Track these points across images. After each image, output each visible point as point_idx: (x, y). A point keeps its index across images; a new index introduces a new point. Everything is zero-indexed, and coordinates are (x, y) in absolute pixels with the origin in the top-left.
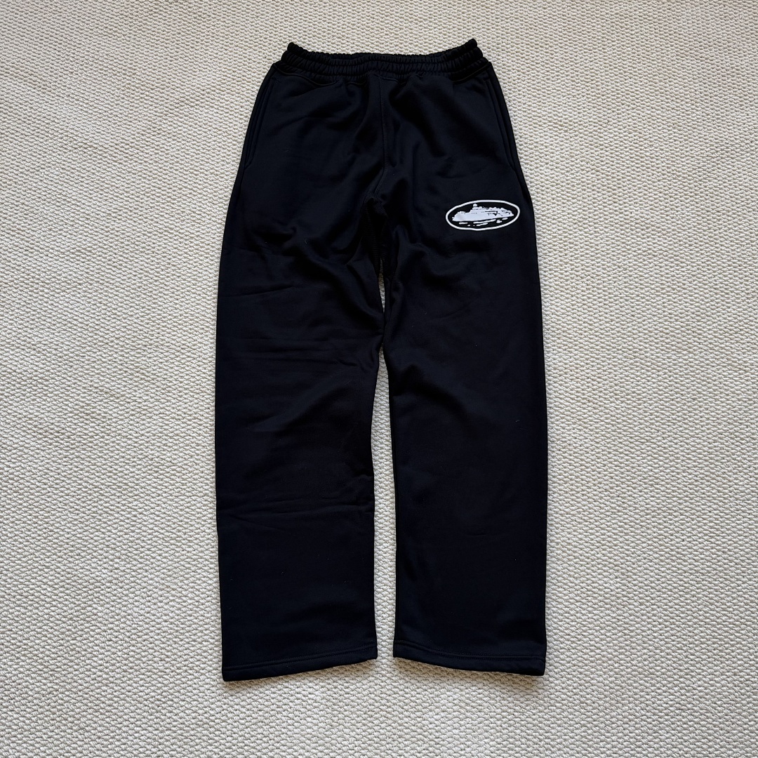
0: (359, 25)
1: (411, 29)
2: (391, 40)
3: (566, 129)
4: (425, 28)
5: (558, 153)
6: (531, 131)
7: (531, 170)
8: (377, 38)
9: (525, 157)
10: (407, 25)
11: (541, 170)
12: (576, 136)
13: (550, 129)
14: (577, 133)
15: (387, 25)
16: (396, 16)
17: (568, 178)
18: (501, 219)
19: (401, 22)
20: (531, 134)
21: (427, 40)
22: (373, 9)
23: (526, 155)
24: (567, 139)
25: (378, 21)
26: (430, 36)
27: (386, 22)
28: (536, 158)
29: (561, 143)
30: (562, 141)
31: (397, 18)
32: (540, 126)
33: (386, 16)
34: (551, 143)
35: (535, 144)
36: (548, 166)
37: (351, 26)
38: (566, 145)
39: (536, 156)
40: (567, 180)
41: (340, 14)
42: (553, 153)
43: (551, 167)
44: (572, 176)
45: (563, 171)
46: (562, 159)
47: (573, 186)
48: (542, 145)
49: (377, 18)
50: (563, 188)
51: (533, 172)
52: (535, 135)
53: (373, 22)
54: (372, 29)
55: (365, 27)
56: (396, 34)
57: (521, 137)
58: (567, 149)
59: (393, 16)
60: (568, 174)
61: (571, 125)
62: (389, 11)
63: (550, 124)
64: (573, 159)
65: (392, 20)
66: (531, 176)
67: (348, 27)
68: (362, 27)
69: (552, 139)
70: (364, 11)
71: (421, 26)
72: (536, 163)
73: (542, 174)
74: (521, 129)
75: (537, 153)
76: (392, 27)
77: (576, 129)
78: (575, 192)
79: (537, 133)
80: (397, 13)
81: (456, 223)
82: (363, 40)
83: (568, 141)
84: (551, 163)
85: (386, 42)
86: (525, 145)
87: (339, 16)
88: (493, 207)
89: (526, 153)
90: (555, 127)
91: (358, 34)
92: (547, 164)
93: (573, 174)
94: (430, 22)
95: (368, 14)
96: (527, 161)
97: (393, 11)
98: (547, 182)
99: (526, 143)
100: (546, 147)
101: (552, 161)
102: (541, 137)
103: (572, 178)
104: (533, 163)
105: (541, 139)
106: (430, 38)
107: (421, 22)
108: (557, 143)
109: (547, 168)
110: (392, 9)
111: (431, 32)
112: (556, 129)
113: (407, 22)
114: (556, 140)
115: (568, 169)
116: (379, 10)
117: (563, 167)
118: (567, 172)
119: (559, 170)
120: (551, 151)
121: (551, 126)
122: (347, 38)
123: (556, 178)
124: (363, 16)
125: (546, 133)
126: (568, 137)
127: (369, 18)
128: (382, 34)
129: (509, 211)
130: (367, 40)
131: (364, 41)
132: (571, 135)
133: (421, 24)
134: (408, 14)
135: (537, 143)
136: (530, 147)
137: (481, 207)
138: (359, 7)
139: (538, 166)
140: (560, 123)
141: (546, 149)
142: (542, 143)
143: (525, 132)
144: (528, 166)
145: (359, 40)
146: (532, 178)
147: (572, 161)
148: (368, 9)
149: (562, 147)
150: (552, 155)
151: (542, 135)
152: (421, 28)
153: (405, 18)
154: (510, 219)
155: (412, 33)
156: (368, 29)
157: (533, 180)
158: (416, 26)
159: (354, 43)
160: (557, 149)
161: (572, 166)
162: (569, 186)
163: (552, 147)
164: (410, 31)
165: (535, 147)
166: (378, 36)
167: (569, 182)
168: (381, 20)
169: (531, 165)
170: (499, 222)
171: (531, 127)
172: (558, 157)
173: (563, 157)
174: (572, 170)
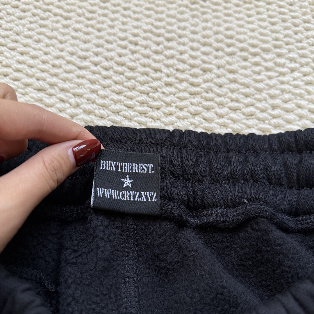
0: (96, 59)
1: (231, 72)
2: (181, 99)
4: (268, 69)
8: (142, 92)
10: (222, 62)
15: (170, 62)
16: (192, 41)
19: (204, 53)
21: (277, 101)
22: (136, 23)
25: (147, 52)
26: (283, 91)
27: (168, 53)
31: (195, 45)
33: (168, 40)
37: (78, 62)
41: (55, 33)
49: (144, 43)
53: (133, 52)
54: (132, 69)
55: (111, 63)
56: (192, 84)
59: (185, 40)
62: (175, 28)
65: (182, 48)
67: (69, 62)
68: (106, 64)
70: (112, 27)
71: (257, 64)
76: (181, 66)
80: (194, 33)
82: (104, 97)
85: (168, 104)
87: (50, 38)
91: (92, 82)
94: (279, 55)
95: (122, 35)
97: (184, 29)
106: (287, 96)
107: (255, 55)
110: (182, 24)
111: (285, 79)
113: (220, 53)
116: (150, 27)
122: (62, 90)
124: (111, 38)
127: (123, 43)
128: (155, 84)
130: (116, 97)
131: (106, 102)
133: (257, 59)
134: (220, 37)
138: (102, 18)
145: (93, 96)
148: (124, 23)
152: (257, 69)
153: (216, 45)
155: (234, 81)
156: (120, 69)
158: (244, 63)
159: (78, 106)
164: (231, 76)
166: (145, 88)
168: (154, 47)
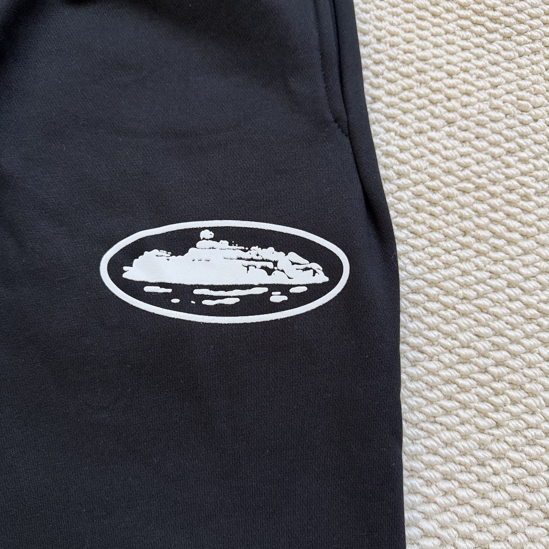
3: (508, 31)
5: (483, 95)
6: (411, 26)
7: (403, 137)
9: (387, 99)
11: (431, 140)
12: (535, 52)
13: (463, 28)
14: (538, 45)
17: (509, 172)
18: (284, 289)
20: (409, 36)
23: (390, 94)
24: (509, 60)
28: (420, 102)
29: (494, 69)
30: (495, 64)
32: (434, 15)
34: (464, 65)
35: (420, 65)
36: (454, 129)
38: (508, 75)
39: (420, 97)
40: (508, 178)
42: (468, 94)
43: (462, 135)
44: (524, 167)
45: (497, 151)
46: (494, 114)
47: (526, 198)
48: (439, 68)
50: (496, 202)
51: (407, 143)
52: (421, 38)
57: (379, 40)
58: (509, 87)
60: (510, 159)
61: (520, 22)
63: (462, 12)
64: (526, 117)
66: (402, 156)
69: (466, 54)
72: (420, 120)
73: (433, 152)
74: (380, 19)
75: (423, 90)
77: (535, 33)
78: (530, 218)
79: (425, 33)
81: (135, 288)
83: (512, 66)
84: (464, 123)
86: (391, 64)
88: (264, 246)
89: (392, 87)
90: (476, 24)
92: (450, 123)
93: (524, 161)
96: (391, 111)
98: (449, 179)
99: (392, 59)
100: (450, 75)
101: (465, 117)
102: (436, 46)
103: (523, 174)
104: (408, 118)
105: (437, 52)
108: (482, 68)
109: (450, 136)
112: (478, 29)
114: (478, 58)
115: (512, 145)
117: (497, 138)
118: (509, 152)
119: (484, 144)
120: (465, 87)
121: (466, 18)
123: (476, 168)
125: (450, 37)
126: (511, 54)
129: (315, 266)
132: (522, 49)
135: (424, 60)
136: (404, 69)
137: (225, 243)
139: (425, 126)
140: (491, 13)
141: (450, 82)
142: (438, 61)
143: (393, 29)
144: (395, 126)
146: (403, 162)
147: (523, 123)
149: (496, 80)
150: (465, 99)
151: (439, 40)
154: (315, 291)
157: (404, 168)
160: (480, 83)
161: (523, 136)
162: (513, 197)
163: (466, 76)
165: (420, 71)
167: (513, 183)
169: (403, 124)
170: (277, 298)
171: (409, 16)
172: (484, 106)
173: (496, 109)
174: (522, 148)
